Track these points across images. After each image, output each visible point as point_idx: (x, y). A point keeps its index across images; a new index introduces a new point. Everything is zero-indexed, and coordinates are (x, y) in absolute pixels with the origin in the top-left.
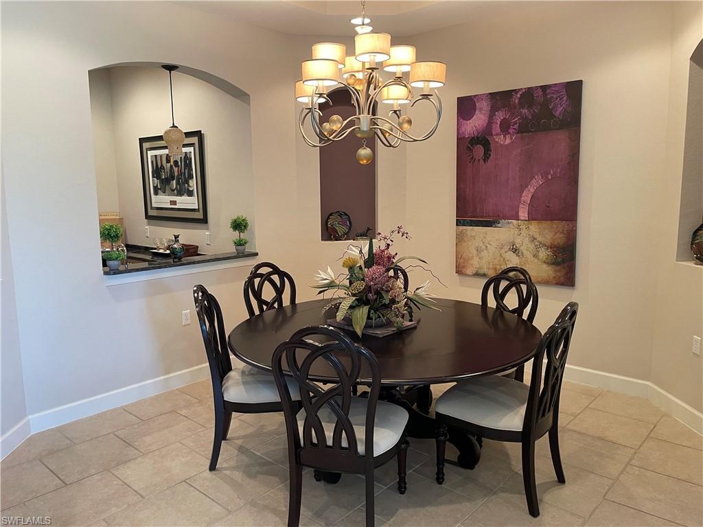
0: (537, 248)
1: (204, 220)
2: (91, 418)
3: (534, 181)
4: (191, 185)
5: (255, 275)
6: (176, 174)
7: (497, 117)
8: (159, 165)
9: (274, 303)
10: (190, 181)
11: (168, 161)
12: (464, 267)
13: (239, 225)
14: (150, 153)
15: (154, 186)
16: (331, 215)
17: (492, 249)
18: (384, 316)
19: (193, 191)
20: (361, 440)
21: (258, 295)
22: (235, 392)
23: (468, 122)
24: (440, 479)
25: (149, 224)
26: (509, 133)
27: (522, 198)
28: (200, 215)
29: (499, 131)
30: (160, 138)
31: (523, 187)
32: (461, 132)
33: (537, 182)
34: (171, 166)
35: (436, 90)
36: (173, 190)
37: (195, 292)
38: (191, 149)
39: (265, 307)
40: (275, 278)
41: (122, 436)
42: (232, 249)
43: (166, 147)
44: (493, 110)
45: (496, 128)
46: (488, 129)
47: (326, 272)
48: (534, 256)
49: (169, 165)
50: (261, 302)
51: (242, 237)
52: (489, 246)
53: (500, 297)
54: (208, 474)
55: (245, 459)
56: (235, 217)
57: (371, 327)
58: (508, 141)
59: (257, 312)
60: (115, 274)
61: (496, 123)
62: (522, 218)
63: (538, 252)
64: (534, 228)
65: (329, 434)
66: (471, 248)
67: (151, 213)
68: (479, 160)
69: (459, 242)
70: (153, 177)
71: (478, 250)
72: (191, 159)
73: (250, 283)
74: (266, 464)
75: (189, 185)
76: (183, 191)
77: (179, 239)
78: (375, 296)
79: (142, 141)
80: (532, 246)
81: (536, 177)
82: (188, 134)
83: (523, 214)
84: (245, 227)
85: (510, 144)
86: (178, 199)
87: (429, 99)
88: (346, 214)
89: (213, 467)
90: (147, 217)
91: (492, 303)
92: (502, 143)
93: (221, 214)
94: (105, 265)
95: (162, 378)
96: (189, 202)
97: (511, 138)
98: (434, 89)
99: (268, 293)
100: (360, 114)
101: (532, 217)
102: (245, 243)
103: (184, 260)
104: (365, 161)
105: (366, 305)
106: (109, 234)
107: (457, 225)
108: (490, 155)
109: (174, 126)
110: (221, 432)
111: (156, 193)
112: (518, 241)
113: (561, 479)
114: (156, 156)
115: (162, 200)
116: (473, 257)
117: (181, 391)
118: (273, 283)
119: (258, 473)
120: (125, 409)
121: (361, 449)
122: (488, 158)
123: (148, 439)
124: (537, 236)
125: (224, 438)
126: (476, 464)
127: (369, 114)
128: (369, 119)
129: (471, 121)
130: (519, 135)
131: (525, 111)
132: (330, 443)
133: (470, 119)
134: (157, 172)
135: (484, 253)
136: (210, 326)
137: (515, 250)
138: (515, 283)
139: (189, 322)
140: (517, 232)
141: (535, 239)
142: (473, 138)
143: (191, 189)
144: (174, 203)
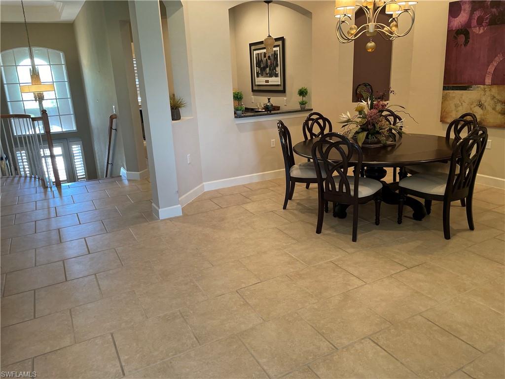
0: (496, 103)
1: (284, 91)
2: (229, 188)
3: (497, 58)
4: (277, 70)
5: (309, 119)
6: (269, 64)
7: (475, 15)
8: (260, 60)
9: (319, 135)
10: (277, 68)
11: (265, 56)
12: (446, 117)
13: (303, 93)
14: (255, 52)
15: (257, 72)
16: (360, 85)
17: (465, 105)
18: (376, 138)
19: (278, 74)
20: (352, 190)
21: (310, 130)
22: (295, 172)
23: (456, 19)
24: (400, 222)
25: (253, 95)
26: (483, 26)
27: (488, 70)
28: (281, 88)
29: (476, 24)
30: (261, 43)
31: (490, 62)
32: (450, 26)
33: (499, 59)
34: (267, 59)
35: (412, 7)
36: (267, 74)
37: (278, 123)
38: (278, 49)
39: (314, 137)
40: (321, 121)
41: (244, 195)
42: (298, 107)
43: (264, 48)
44: (473, 11)
45: (474, 22)
46: (468, 24)
47: (346, 114)
48: (493, 109)
49: (265, 59)
50: (312, 134)
51: (304, 100)
52: (463, 103)
53: (457, 132)
54: (282, 210)
55: (300, 207)
56: (301, 88)
57: (368, 143)
58: (481, 31)
59: (309, 138)
60: (240, 118)
61: (474, 19)
62: (487, 84)
63: (496, 106)
64: (495, 90)
65: (337, 187)
66: (451, 105)
67: (255, 88)
68: (461, 45)
69: (444, 101)
70: (256, 67)
71: (456, 106)
72: (277, 54)
73: (306, 124)
74: (309, 209)
75: (276, 71)
76: (273, 74)
77: (271, 100)
78: (372, 127)
79: (251, 45)
80: (492, 102)
81: (499, 55)
82: (277, 40)
83: (488, 81)
84: (306, 93)
85: (482, 33)
86: (270, 79)
87: (408, 12)
88: (369, 85)
89: (285, 208)
90: (253, 91)
91: (452, 136)
92: (477, 32)
93: (293, 87)
94: (235, 113)
95: (261, 173)
96: (275, 81)
97: (484, 29)
98: (411, 5)
99: (316, 130)
100: (369, 23)
101: (493, 83)
102: (306, 103)
103: (272, 112)
104: (370, 50)
105: (366, 131)
106: (238, 97)
107: (443, 90)
108: (469, 41)
109: (269, 36)
110: (289, 196)
111: (258, 76)
112: (483, 99)
113: (472, 228)
114: (258, 54)
115: (261, 81)
116: (452, 111)
117: (270, 181)
118: (319, 124)
119: (306, 212)
120: (244, 186)
121: (352, 193)
122: (467, 43)
123: (255, 197)
124: (496, 95)
125: (290, 199)
126: (423, 218)
127: (374, 22)
128: (374, 25)
129: (457, 18)
130: (489, 27)
131: (494, 10)
132: (337, 190)
133: (457, 17)
134: (259, 63)
135: (460, 108)
136: (285, 142)
137: (481, 105)
138: (467, 123)
139: (274, 146)
140: (483, 93)
141: (494, 97)
142: (458, 30)
143: (277, 73)
144: (267, 81)
